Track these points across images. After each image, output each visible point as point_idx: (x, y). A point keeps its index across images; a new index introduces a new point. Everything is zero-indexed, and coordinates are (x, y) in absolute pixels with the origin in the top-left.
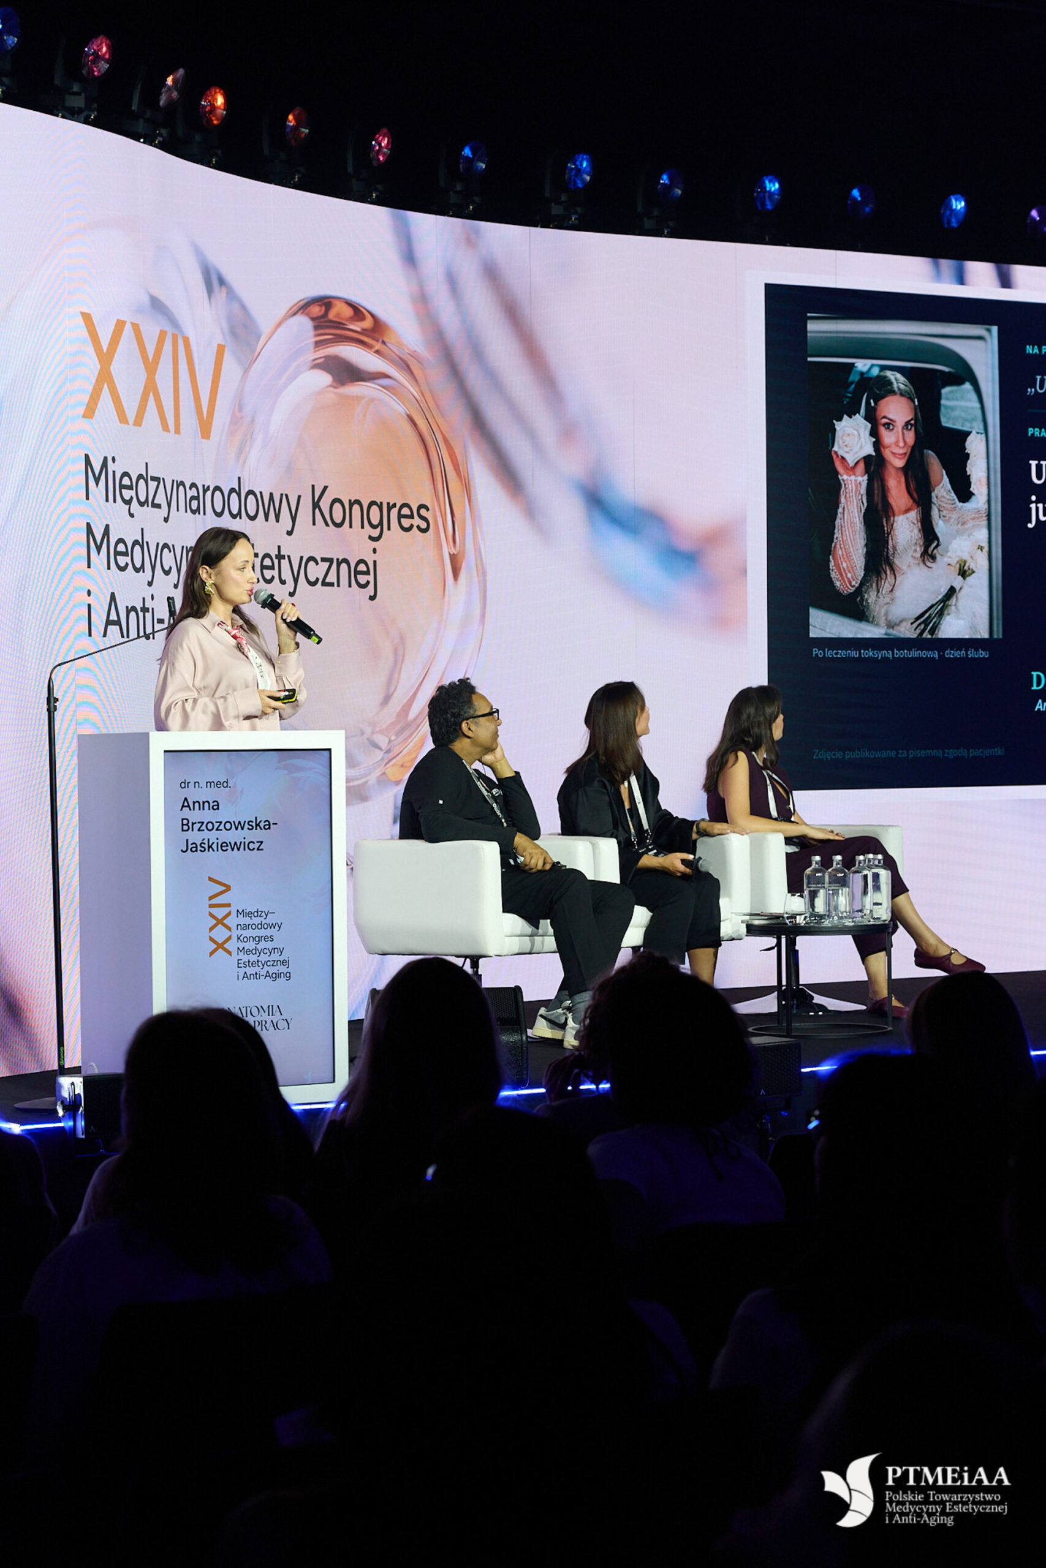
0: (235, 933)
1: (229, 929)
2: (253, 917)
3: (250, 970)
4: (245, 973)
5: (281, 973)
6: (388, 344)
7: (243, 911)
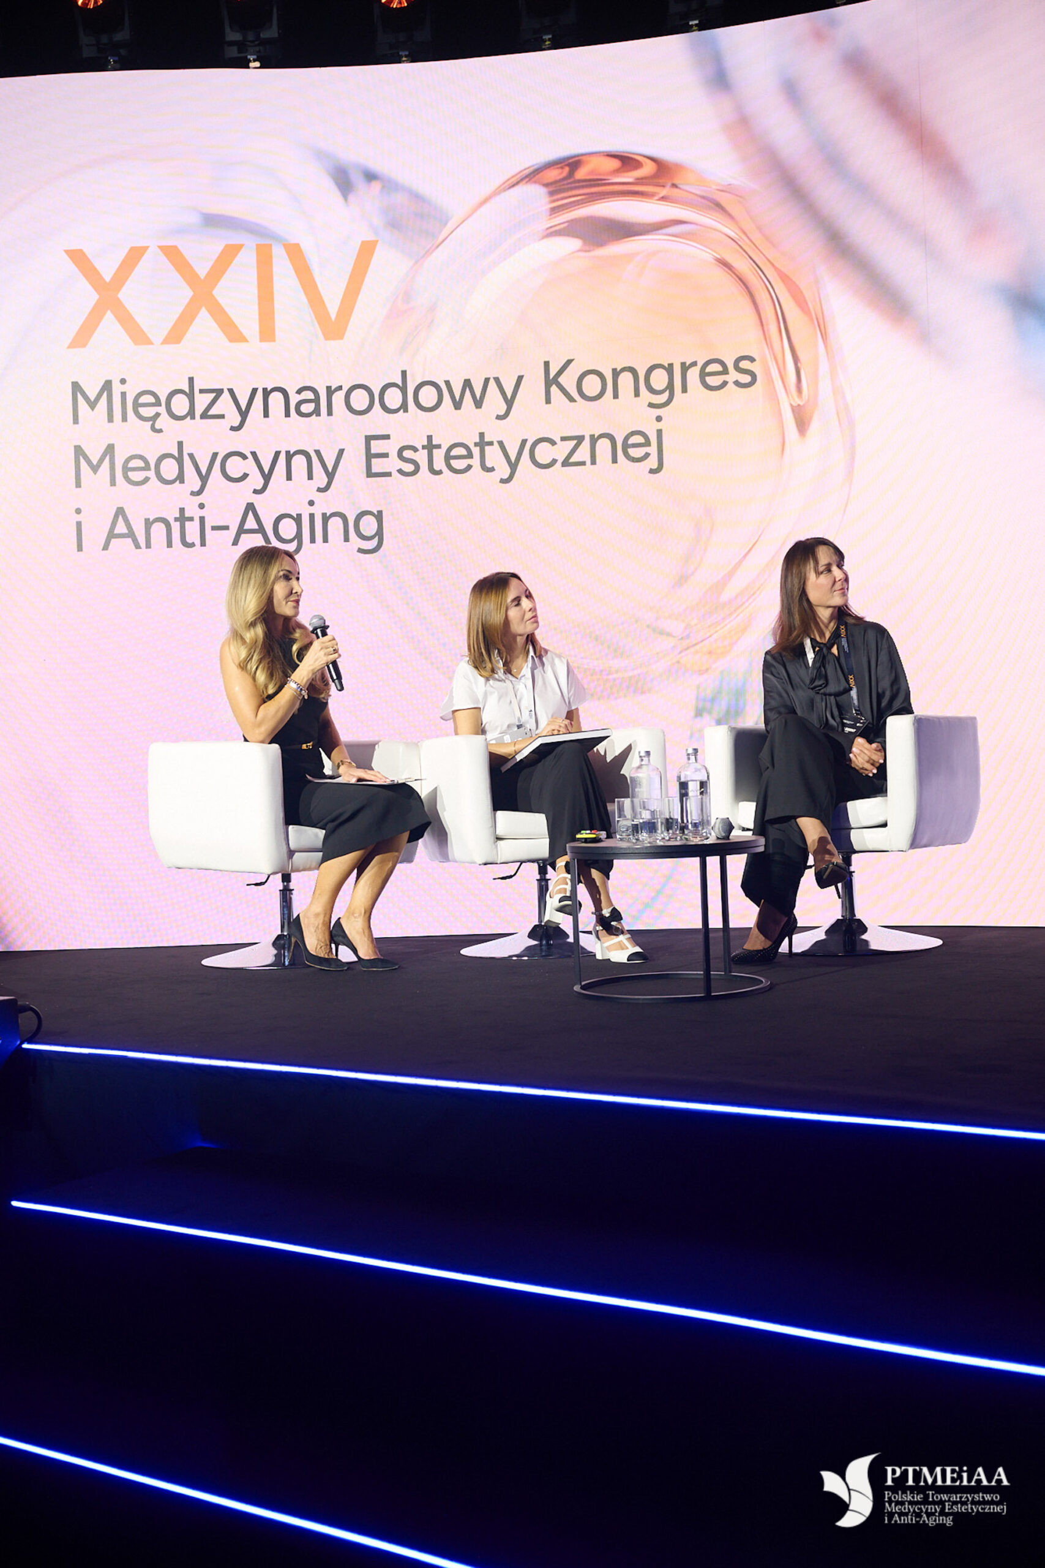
6: (681, 186)
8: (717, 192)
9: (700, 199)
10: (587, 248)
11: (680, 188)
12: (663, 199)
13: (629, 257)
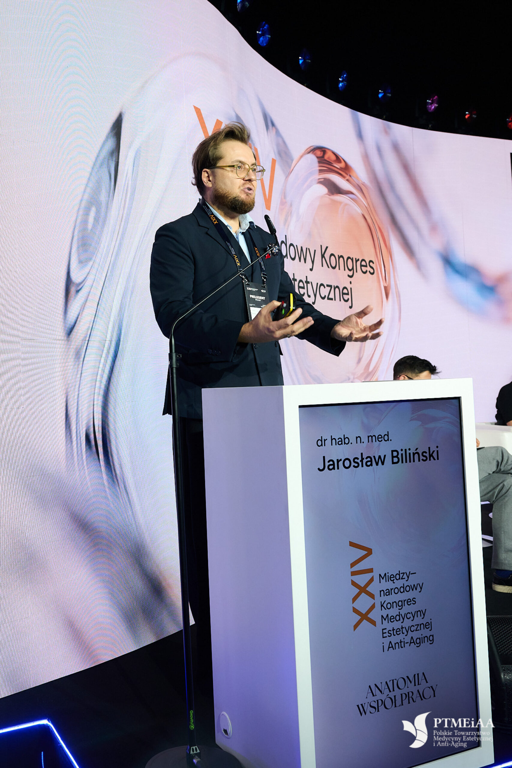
0: (378, 600)
1: (372, 596)
2: (395, 581)
3: (395, 639)
4: (390, 642)
5: (424, 638)
7: (385, 574)
8: (361, 184)
9: (357, 186)
10: (329, 194)
11: (352, 178)
12: (348, 180)
13: (340, 203)
